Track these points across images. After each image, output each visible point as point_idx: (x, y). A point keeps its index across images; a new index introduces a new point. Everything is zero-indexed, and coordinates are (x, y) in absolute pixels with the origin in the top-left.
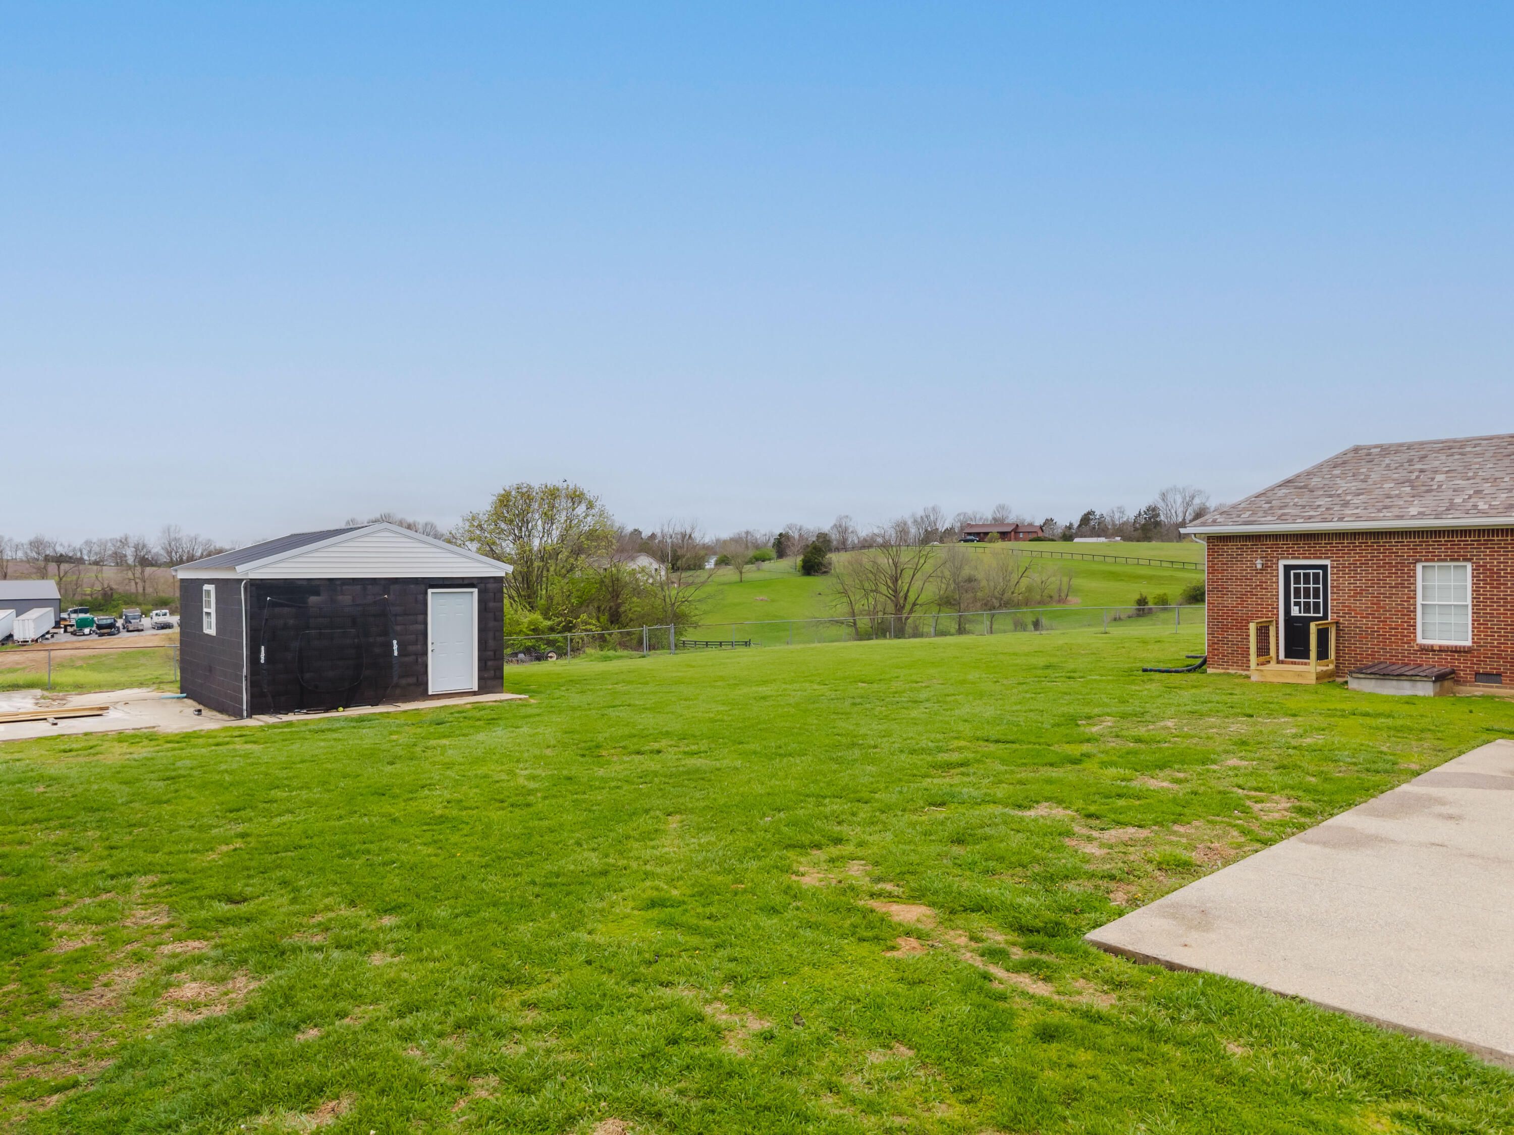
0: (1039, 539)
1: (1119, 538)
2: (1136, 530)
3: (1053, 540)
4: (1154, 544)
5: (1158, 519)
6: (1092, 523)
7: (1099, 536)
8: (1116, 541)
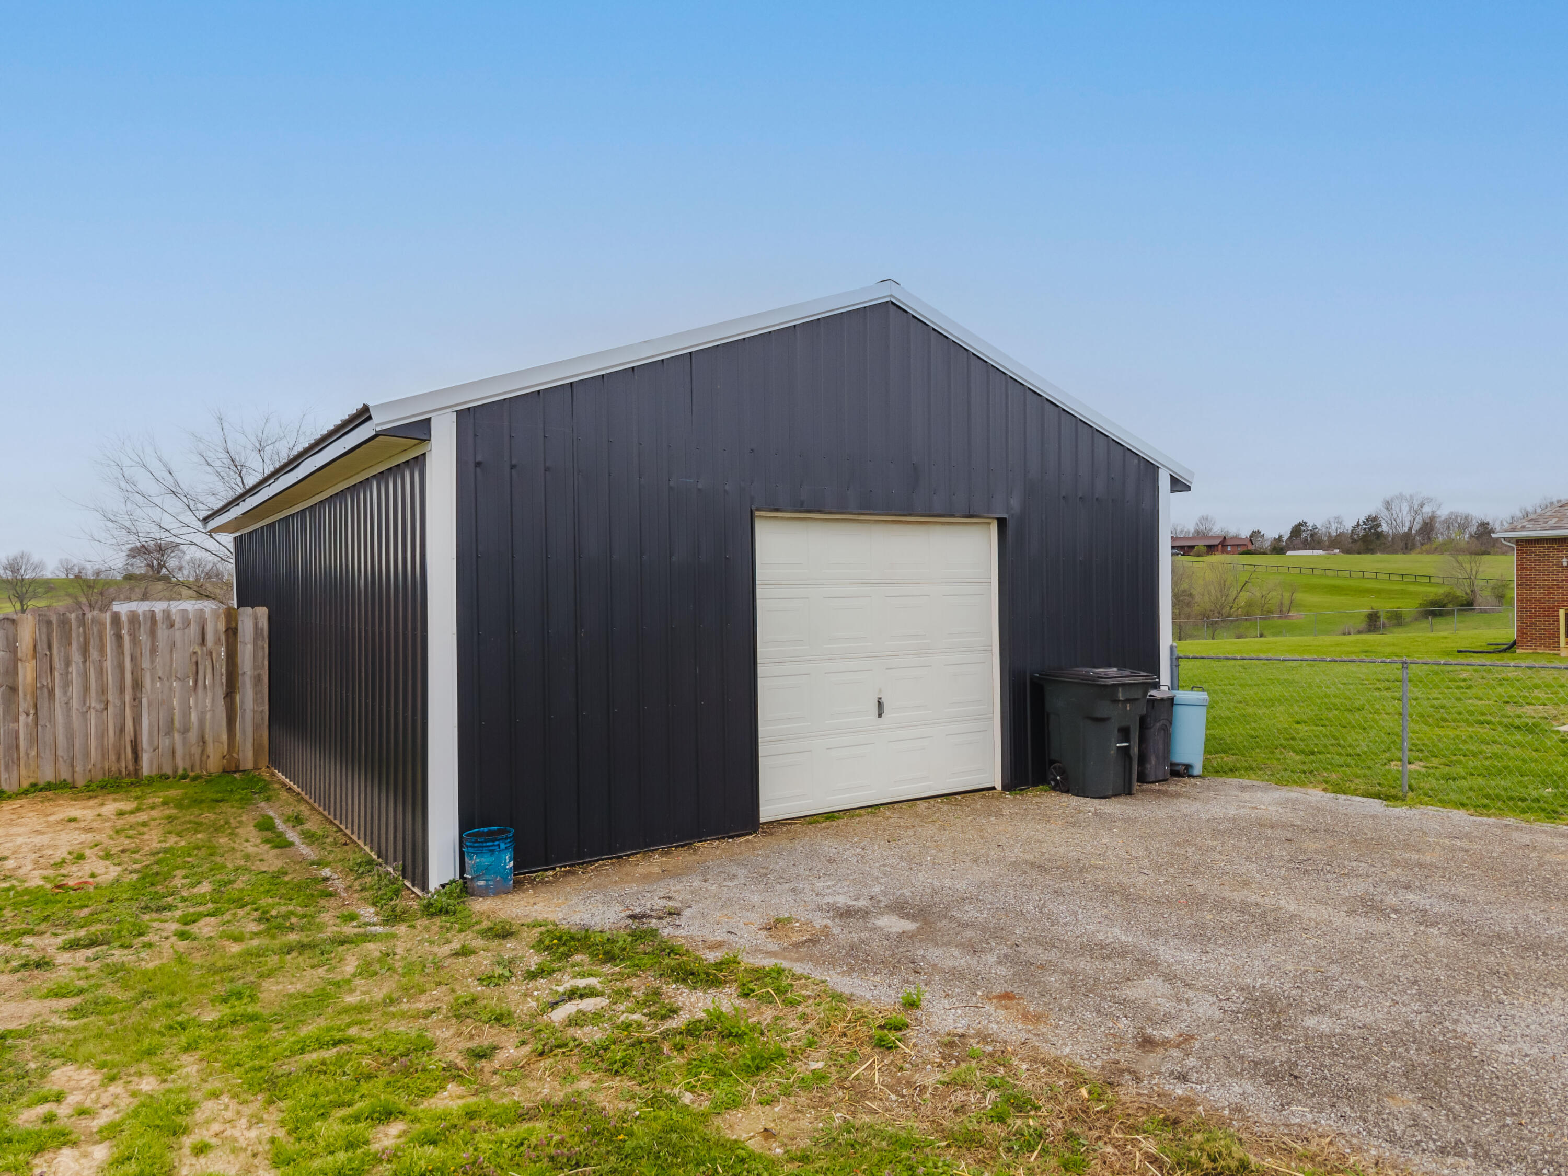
0: (1249, 552)
1: (1337, 551)
2: (1354, 541)
3: (1264, 553)
4: (1378, 556)
5: (1379, 530)
6: (1304, 535)
7: (1313, 549)
8: (1335, 554)
